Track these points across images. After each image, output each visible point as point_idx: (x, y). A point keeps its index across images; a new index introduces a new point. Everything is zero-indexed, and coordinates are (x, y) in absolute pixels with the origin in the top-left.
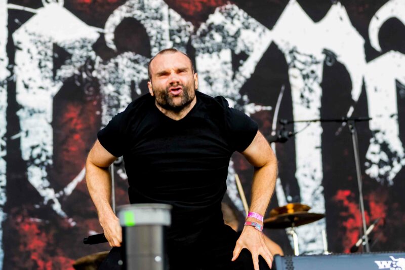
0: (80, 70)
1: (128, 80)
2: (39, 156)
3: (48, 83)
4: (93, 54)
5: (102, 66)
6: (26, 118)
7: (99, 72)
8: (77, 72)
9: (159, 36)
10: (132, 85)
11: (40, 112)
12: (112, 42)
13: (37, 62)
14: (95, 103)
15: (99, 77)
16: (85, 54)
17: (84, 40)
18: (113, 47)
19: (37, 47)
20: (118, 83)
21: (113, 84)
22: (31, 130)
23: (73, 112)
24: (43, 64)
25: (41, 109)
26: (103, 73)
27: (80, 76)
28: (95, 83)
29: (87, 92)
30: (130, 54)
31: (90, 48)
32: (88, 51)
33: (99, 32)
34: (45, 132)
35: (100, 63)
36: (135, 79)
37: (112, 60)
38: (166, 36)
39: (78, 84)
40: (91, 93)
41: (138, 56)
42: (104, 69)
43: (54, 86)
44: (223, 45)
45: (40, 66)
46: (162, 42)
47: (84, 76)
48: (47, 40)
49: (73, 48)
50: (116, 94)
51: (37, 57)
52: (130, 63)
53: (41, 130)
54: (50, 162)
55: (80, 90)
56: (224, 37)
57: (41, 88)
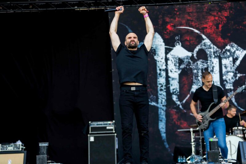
0: (187, 65)
1: (201, 68)
2: (175, 92)
3: (177, 70)
4: (190, 61)
5: (193, 64)
6: (171, 81)
7: (192, 66)
8: (185, 66)
9: (210, 54)
10: (202, 69)
11: (175, 79)
12: (195, 57)
13: (174, 64)
14: (191, 75)
15: (192, 67)
16: (188, 60)
17: (188, 56)
18: (196, 58)
19: (174, 59)
20: (198, 69)
21: (196, 70)
22: (173, 84)
23: (184, 78)
24: (176, 64)
25: (176, 78)
26: (193, 66)
27: (187, 68)
28: (191, 70)
29: (188, 72)
30: (201, 60)
31: (189, 59)
32: (189, 60)
33: (192, 54)
34: (177, 85)
35: (192, 63)
36: (203, 68)
37: (196, 62)
38: (212, 53)
39: (186, 70)
40: (190, 73)
41: (204, 61)
42: (194, 65)
43: (179, 71)
44: (230, 56)
45: (175, 65)
46: (211, 56)
47: (188, 67)
48: (177, 57)
49: (184, 59)
50: (197, 73)
51: (174, 62)
52: (201, 63)
53: (176, 84)
54: (178, 94)
55: (187, 72)
56: (230, 53)
57: (175, 72)
